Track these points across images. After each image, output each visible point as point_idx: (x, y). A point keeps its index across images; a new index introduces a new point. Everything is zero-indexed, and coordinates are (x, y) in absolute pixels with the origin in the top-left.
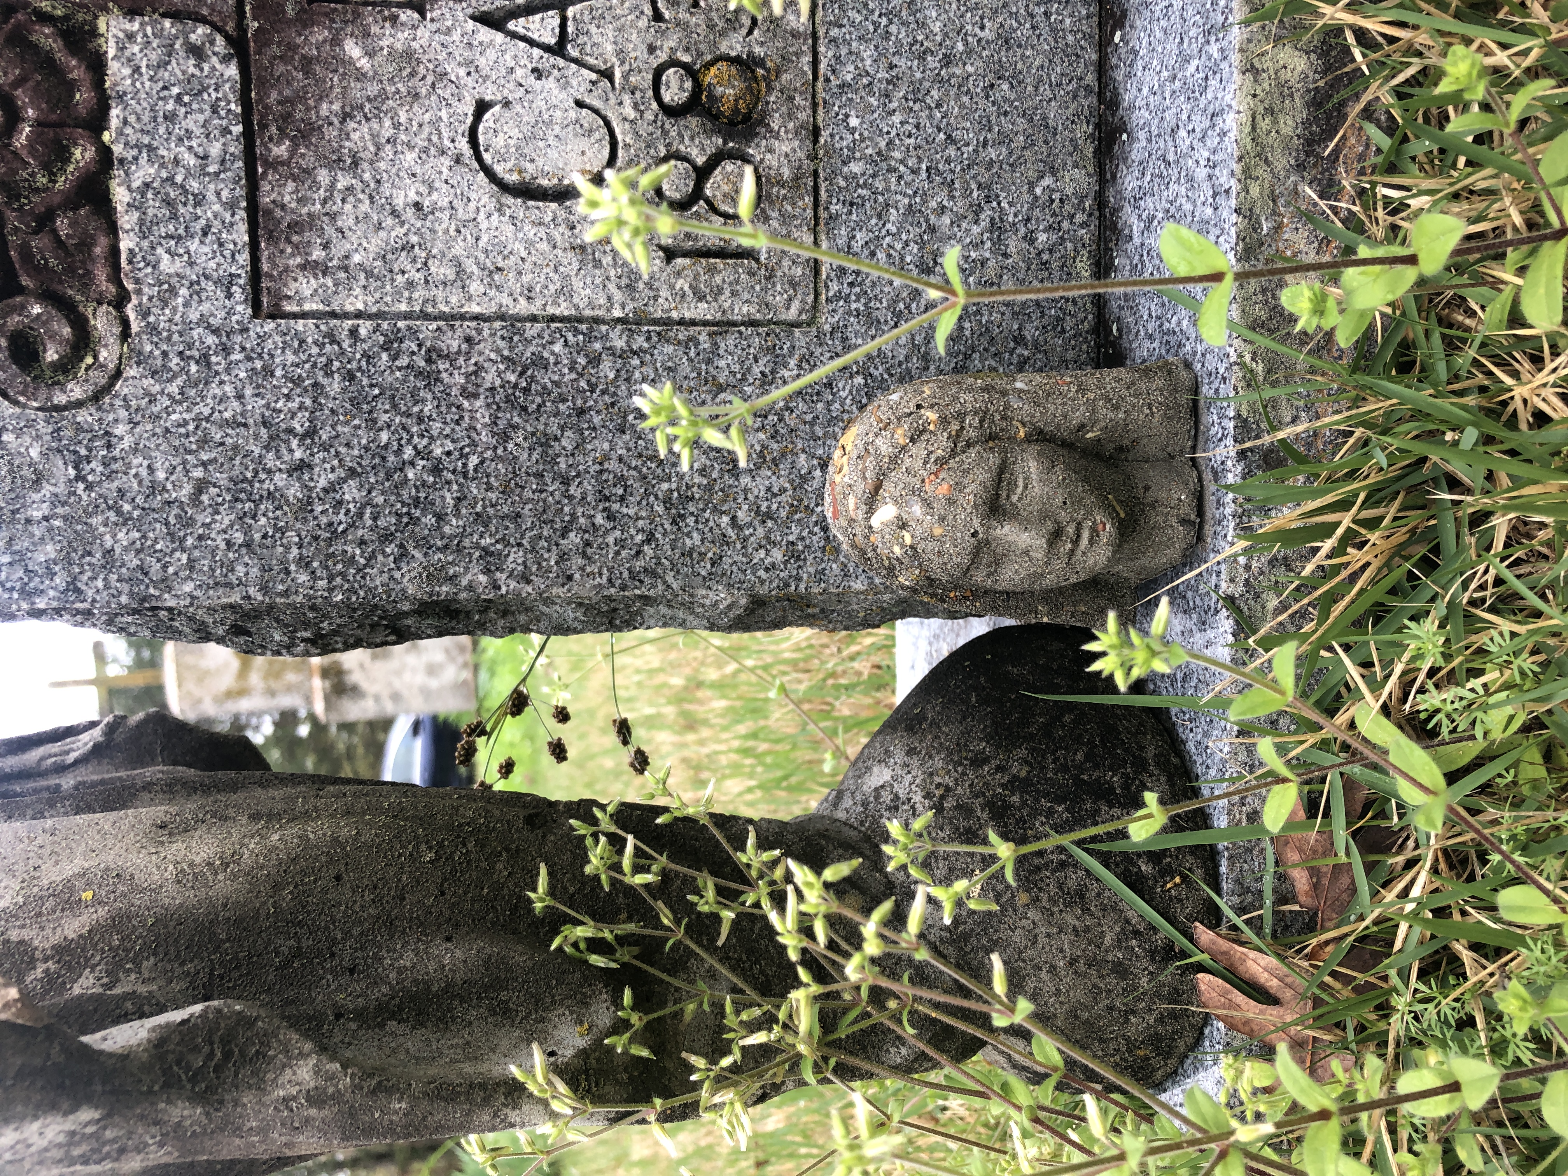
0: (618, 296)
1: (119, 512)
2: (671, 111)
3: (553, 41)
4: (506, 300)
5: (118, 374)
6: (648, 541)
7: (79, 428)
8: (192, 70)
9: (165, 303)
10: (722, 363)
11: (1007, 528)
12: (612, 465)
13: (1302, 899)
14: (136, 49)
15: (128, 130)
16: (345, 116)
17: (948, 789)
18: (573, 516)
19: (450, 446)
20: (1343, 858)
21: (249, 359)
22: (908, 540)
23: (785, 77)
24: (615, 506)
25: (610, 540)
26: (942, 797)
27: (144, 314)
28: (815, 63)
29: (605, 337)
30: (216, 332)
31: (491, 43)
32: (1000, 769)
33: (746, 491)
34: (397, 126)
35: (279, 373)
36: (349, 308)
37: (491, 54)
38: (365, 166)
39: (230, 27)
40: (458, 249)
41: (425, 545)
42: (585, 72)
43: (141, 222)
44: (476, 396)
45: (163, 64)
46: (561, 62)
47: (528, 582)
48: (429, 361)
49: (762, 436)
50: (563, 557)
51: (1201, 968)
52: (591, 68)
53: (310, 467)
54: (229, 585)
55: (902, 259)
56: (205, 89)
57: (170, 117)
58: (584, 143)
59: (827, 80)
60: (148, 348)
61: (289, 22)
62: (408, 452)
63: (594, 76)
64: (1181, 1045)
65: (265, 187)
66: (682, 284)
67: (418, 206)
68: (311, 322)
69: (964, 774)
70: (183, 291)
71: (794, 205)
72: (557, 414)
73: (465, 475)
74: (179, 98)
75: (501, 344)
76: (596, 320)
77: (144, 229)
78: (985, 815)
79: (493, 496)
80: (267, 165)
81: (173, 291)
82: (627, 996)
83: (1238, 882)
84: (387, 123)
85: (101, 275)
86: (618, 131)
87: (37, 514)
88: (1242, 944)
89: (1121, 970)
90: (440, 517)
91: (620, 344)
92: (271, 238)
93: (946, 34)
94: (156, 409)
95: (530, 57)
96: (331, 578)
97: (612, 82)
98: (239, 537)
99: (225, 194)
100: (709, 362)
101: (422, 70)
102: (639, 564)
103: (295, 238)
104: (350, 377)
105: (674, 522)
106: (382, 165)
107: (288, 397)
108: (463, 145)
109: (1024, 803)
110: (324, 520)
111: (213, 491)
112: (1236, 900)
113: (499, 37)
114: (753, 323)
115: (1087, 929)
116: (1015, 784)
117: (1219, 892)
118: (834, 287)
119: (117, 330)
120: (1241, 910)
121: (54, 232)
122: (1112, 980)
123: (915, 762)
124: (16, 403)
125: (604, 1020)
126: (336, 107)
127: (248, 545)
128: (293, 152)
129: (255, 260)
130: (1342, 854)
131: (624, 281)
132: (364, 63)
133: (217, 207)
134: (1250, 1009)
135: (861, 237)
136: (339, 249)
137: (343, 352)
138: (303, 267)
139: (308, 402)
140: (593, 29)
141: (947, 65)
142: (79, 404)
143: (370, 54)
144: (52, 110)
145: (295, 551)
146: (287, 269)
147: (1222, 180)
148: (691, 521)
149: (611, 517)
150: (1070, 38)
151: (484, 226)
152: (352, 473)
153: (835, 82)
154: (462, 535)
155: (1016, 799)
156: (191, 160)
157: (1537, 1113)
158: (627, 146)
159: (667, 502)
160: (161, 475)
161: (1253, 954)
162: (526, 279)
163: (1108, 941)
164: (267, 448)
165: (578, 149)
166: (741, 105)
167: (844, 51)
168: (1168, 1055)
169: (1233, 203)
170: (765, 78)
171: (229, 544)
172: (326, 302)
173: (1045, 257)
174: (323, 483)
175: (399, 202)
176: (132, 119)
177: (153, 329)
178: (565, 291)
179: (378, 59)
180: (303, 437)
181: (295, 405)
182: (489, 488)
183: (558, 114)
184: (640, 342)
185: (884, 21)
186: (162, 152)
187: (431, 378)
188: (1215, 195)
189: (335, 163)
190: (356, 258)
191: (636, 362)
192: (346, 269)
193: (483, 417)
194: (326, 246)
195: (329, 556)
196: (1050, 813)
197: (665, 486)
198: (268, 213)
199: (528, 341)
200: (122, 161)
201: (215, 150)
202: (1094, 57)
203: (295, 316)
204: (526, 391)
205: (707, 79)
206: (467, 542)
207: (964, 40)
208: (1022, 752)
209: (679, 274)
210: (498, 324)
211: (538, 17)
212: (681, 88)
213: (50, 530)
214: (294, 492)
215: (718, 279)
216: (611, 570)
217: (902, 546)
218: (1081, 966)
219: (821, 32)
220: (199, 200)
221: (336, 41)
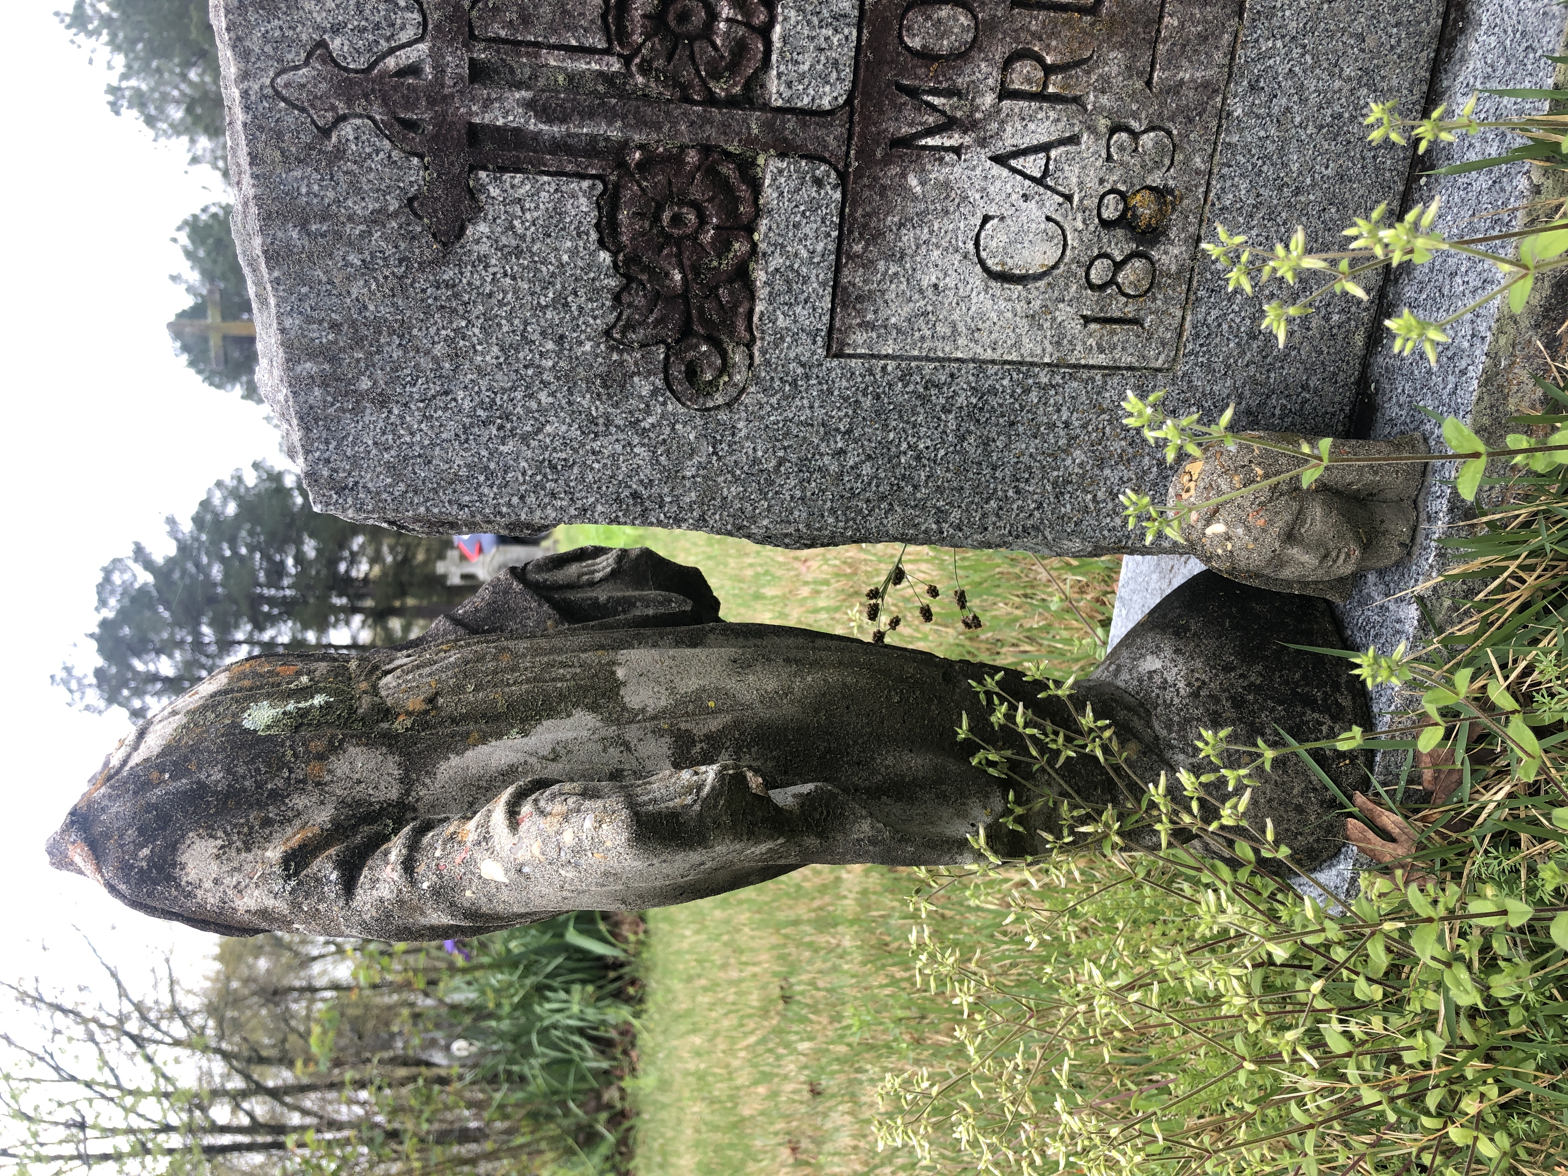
0: (1049, 348)
1: (734, 475)
2: (1105, 224)
3: (1039, 175)
4: (980, 350)
5: (744, 389)
6: (1038, 508)
7: (718, 423)
8: (814, 194)
9: (777, 346)
10: (1107, 395)
11: (1295, 550)
12: (1025, 459)
13: (1426, 784)
14: (783, 180)
15: (771, 234)
16: (901, 225)
17: (1204, 683)
18: (995, 490)
19: (929, 443)
20: (1458, 766)
21: (820, 383)
22: (1229, 547)
23: (1186, 202)
24: (1022, 485)
25: (1015, 506)
26: (1199, 688)
27: (764, 352)
28: (1207, 193)
29: (1036, 376)
30: (803, 365)
31: (1000, 177)
32: (1242, 676)
33: (1106, 479)
34: (931, 232)
35: (836, 393)
36: (884, 352)
37: (998, 184)
38: (908, 259)
39: (840, 166)
40: (956, 316)
41: (904, 504)
42: (1056, 197)
43: (770, 293)
44: (950, 412)
45: (797, 190)
46: (1042, 190)
47: (961, 530)
48: (926, 388)
49: (1123, 443)
50: (984, 516)
51: (1351, 815)
52: (1058, 193)
53: (845, 453)
54: (789, 522)
55: (1239, 329)
56: (820, 207)
57: (796, 226)
58: (1046, 246)
59: (1213, 205)
60: (763, 374)
61: (877, 163)
62: (904, 446)
63: (1061, 200)
64: (1325, 855)
65: (846, 272)
66: (1091, 341)
67: (936, 286)
68: (860, 361)
69: (1216, 675)
70: (788, 339)
71: (1174, 290)
72: (997, 425)
73: (935, 462)
74: (804, 213)
75: (971, 378)
76: (1032, 364)
77: (772, 298)
78: (1228, 704)
79: (949, 475)
80: (849, 257)
81: (782, 339)
82: (1011, 796)
83: (1386, 767)
84: (926, 230)
85: (741, 326)
86: (1069, 237)
87: (689, 474)
88: (1380, 804)
89: (1299, 809)
90: (916, 487)
91: (1044, 379)
92: (844, 306)
93: (1301, 173)
94: (762, 413)
95: (1023, 186)
96: (846, 522)
97: (1071, 203)
98: (798, 494)
99: (821, 276)
100: (1099, 393)
101: (953, 195)
102: (1030, 522)
103: (858, 306)
104: (878, 397)
105: (1057, 497)
106: (918, 259)
107: (839, 409)
108: (970, 246)
109: (1256, 701)
110: (848, 486)
111: (788, 465)
112: (1382, 778)
113: (1005, 172)
114: (1130, 368)
115: (1284, 783)
116: (1251, 687)
117: (1372, 772)
118: (1190, 346)
119: (747, 362)
120: (1384, 784)
121: (717, 297)
122: (1292, 814)
123: (1180, 660)
124: (683, 404)
125: (999, 807)
126: (896, 219)
127: (802, 499)
128: (865, 249)
129: (832, 318)
130: (1458, 763)
131: (1056, 339)
132: (918, 190)
133: (815, 285)
134: (1377, 843)
135: (1215, 313)
136: (884, 313)
137: (876, 381)
138: (860, 325)
139: (850, 412)
140: (1066, 167)
141: (1297, 195)
142: (717, 408)
143: (923, 184)
144: (728, 220)
145: (829, 504)
146: (850, 327)
147: (1481, 329)
148: (1067, 497)
149: (1018, 492)
150: (1388, 174)
151: (974, 301)
152: (869, 457)
153: (1218, 206)
154: (927, 499)
155: (1251, 697)
156: (804, 254)
157: (1548, 928)
158: (1073, 248)
159: (1055, 484)
160: (760, 454)
161: (1387, 813)
162: (993, 336)
163: (1295, 792)
164: (822, 440)
165: (1042, 250)
166: (1153, 221)
167: (1229, 183)
168: (1315, 859)
169: (1486, 348)
170: (1172, 203)
171: (792, 497)
172: (870, 348)
173: (1335, 331)
174: (851, 463)
175: (925, 284)
176: (774, 226)
177: (768, 363)
178: (1017, 345)
179: (928, 187)
180: (845, 433)
181: (841, 414)
182: (948, 470)
183: (1034, 226)
184: (1058, 379)
185: (1260, 162)
186: (789, 248)
187: (925, 399)
188: (1473, 336)
189: (890, 257)
190: (893, 320)
191: (1053, 392)
192: (886, 327)
193: (952, 425)
194: (875, 312)
195: (848, 508)
196: (1273, 710)
197: (1055, 473)
198: (845, 289)
199: (988, 377)
200: (764, 254)
201: (820, 247)
202: (1402, 188)
203: (850, 356)
204: (981, 409)
205: (1133, 202)
206: (929, 504)
207: (1313, 176)
208: (1259, 668)
209: (1091, 335)
210: (972, 365)
211: (1032, 158)
212: (1116, 209)
213: (695, 483)
214: (834, 468)
215: (1115, 339)
216: (1012, 525)
217: (1225, 551)
218: (1275, 804)
219: (1215, 171)
220: (806, 280)
221: (904, 175)
